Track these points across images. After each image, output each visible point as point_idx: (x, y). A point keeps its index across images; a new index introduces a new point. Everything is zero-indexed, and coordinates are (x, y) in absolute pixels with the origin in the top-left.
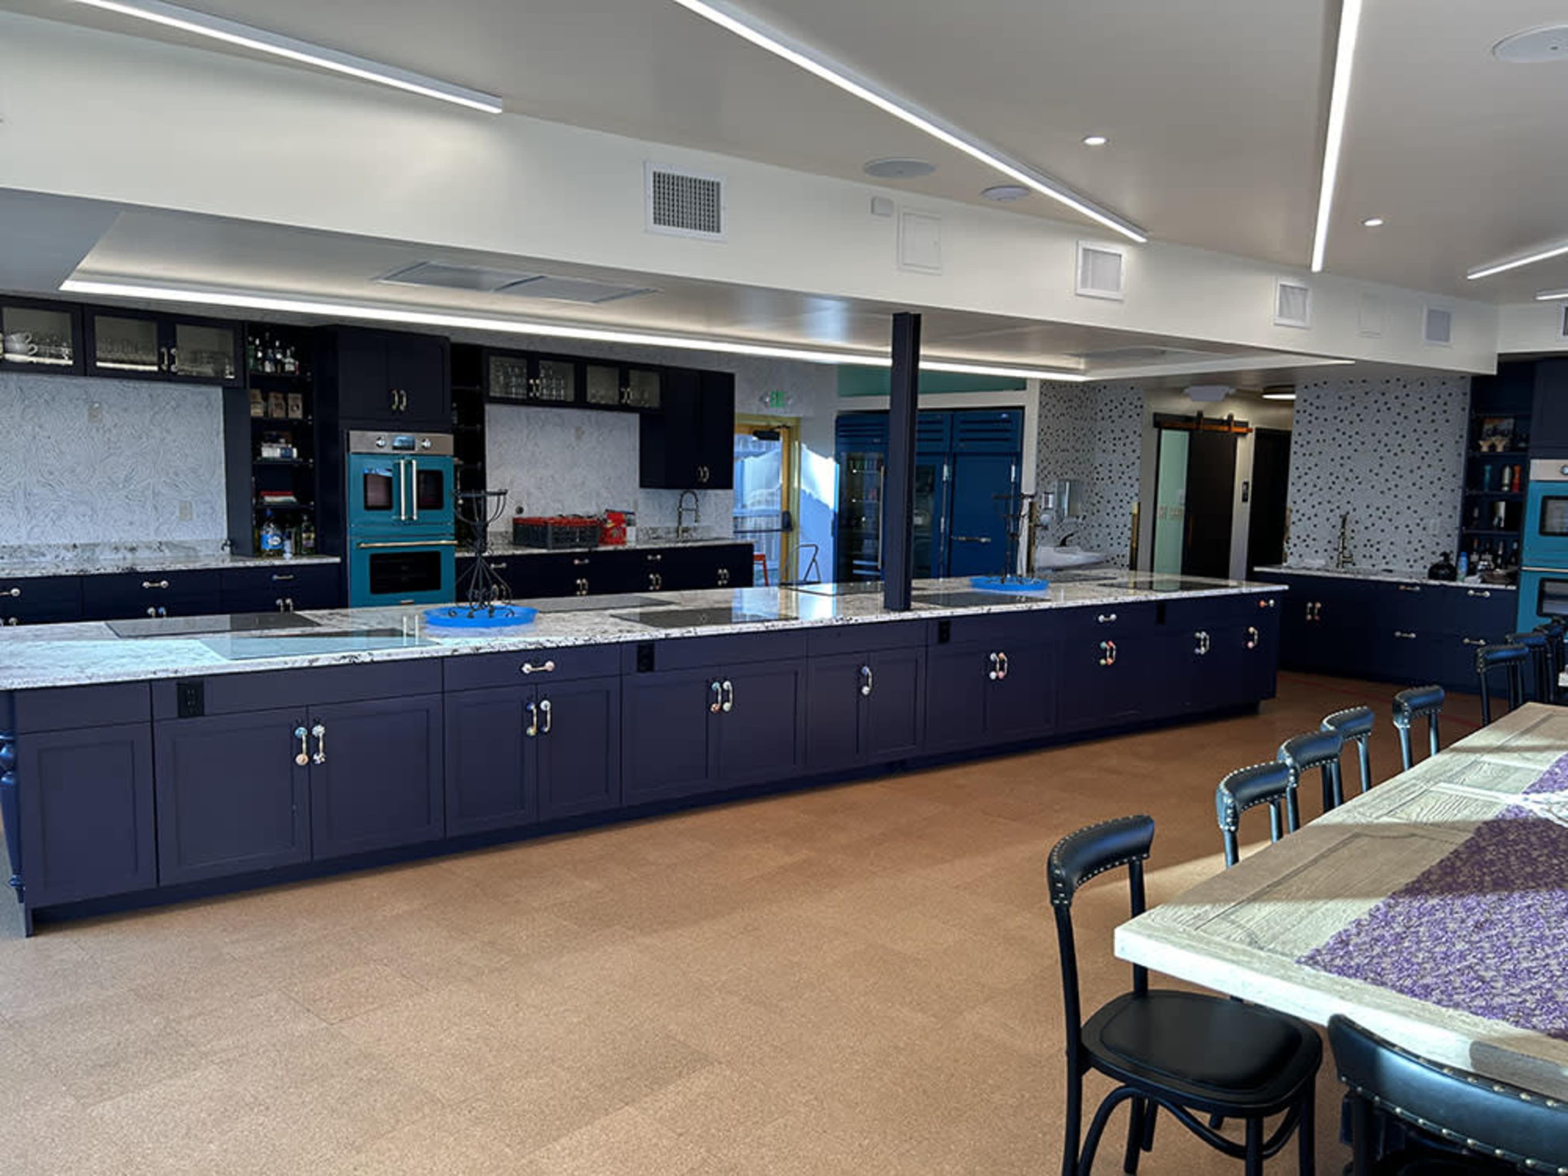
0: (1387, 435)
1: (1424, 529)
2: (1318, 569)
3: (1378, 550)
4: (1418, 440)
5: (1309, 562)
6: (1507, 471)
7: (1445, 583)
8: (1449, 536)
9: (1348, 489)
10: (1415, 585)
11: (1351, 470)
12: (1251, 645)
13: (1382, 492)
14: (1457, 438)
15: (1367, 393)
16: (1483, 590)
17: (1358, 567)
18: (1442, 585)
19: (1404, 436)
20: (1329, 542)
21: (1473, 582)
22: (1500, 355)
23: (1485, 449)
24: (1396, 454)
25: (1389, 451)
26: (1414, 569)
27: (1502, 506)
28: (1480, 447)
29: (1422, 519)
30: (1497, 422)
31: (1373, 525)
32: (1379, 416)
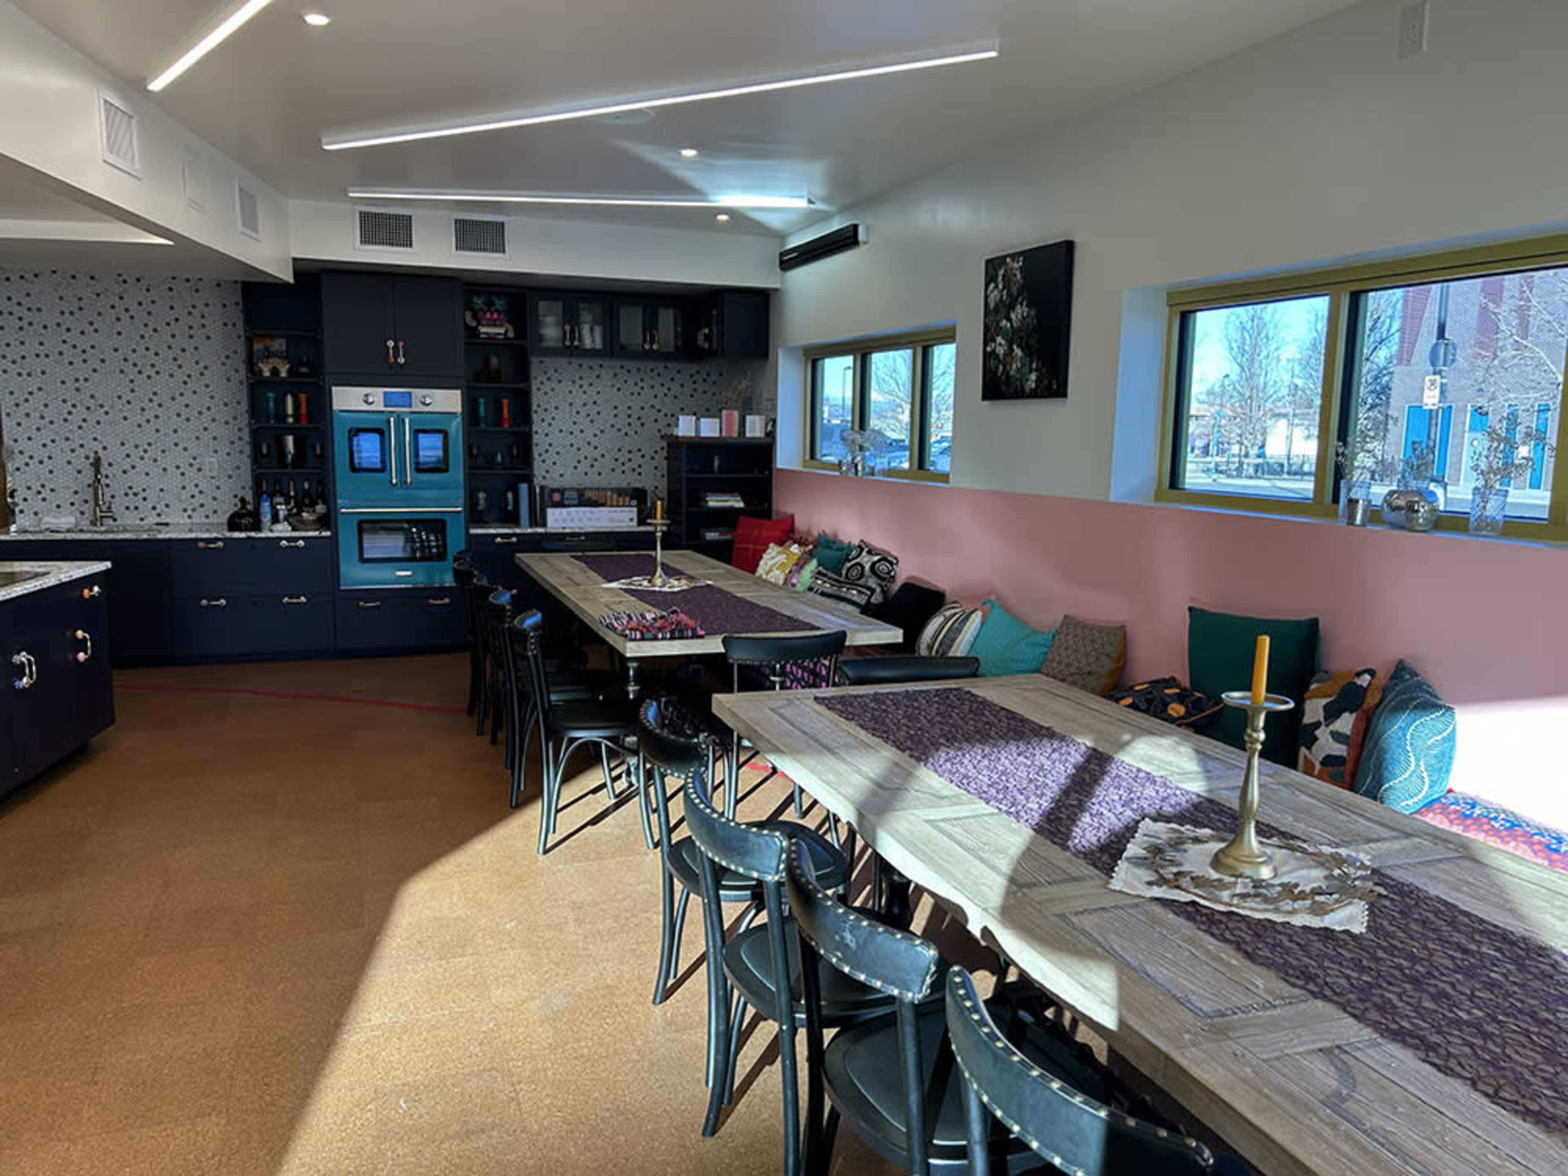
0: (134, 351)
1: (199, 470)
2: (68, 531)
3: (145, 499)
4: (175, 359)
5: (50, 521)
6: (289, 399)
7: (253, 534)
8: (230, 477)
9: (92, 422)
10: (216, 540)
11: (92, 397)
12: (81, 656)
13: (139, 426)
14: (223, 359)
15: (98, 295)
16: (297, 539)
17: (118, 523)
18: (249, 538)
19: (157, 354)
20: (76, 492)
21: (282, 530)
22: (295, 260)
23: (267, 374)
24: (149, 377)
25: (140, 372)
26: (194, 520)
27: (290, 440)
28: (261, 371)
29: (195, 458)
30: (268, 342)
31: (133, 467)
32: (118, 327)
